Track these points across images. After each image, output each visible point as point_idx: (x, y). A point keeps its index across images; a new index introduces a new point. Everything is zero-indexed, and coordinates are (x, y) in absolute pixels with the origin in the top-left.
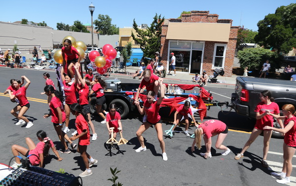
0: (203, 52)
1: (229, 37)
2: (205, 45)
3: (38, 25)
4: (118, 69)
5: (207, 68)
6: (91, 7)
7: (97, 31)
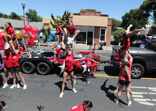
4: (42, 43)
5: (97, 42)
6: (23, 4)
7: (28, 19)
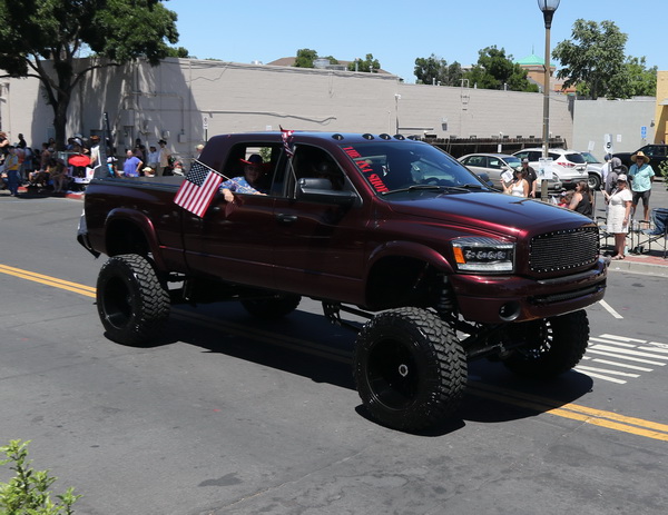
3: (351, 68)
7: (566, 85)
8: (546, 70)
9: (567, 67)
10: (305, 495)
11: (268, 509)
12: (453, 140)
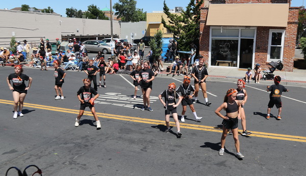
0: (255, 41)
1: (287, 21)
2: (257, 32)
3: (43, 11)
7: (118, 18)
8: (111, 12)
9: (118, 11)
10: (41, 153)
11: (29, 158)
12: (81, 36)
